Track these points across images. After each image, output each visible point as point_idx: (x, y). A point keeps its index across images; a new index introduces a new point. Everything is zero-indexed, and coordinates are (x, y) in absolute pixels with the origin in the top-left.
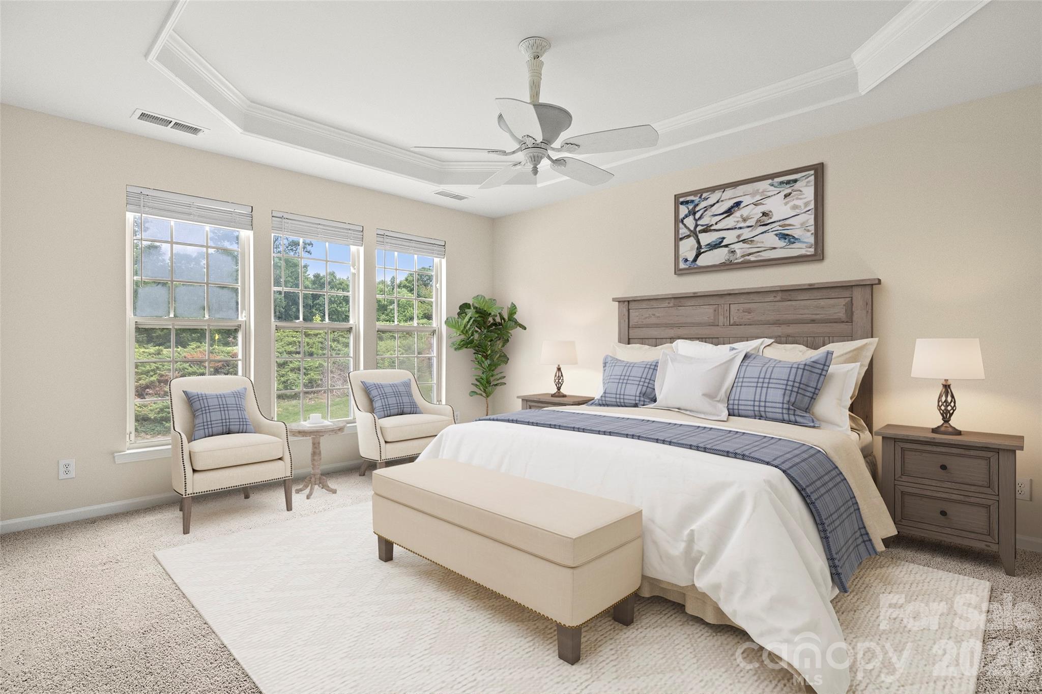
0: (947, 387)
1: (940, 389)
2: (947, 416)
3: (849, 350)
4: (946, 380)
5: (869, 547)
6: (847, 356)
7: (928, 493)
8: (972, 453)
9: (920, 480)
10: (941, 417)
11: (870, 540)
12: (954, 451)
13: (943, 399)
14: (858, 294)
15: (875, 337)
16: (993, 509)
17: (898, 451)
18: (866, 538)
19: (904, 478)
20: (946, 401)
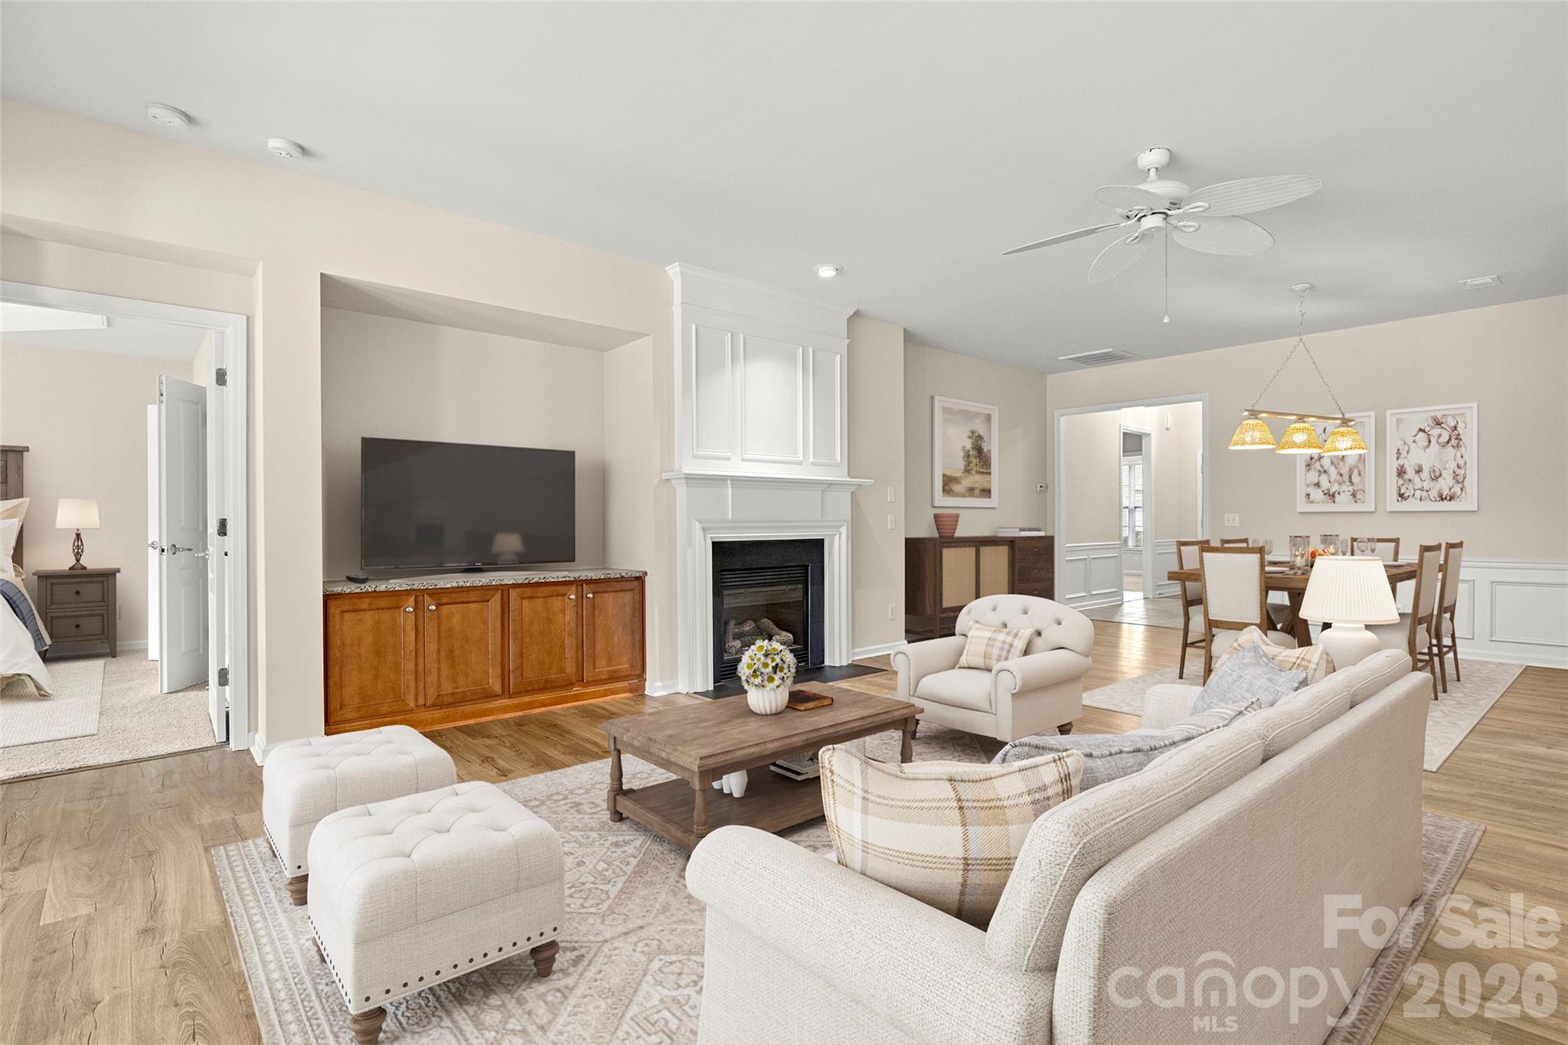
0: (78, 535)
1: (74, 536)
2: (78, 555)
3: (9, 507)
4: (78, 530)
5: (42, 642)
6: (7, 513)
7: (69, 614)
8: (94, 579)
9: (62, 606)
10: (74, 558)
11: (42, 638)
12: (84, 579)
13: (76, 544)
14: (11, 457)
15: (26, 497)
16: (105, 615)
17: (49, 585)
18: (40, 637)
19: (53, 606)
20: (78, 545)
